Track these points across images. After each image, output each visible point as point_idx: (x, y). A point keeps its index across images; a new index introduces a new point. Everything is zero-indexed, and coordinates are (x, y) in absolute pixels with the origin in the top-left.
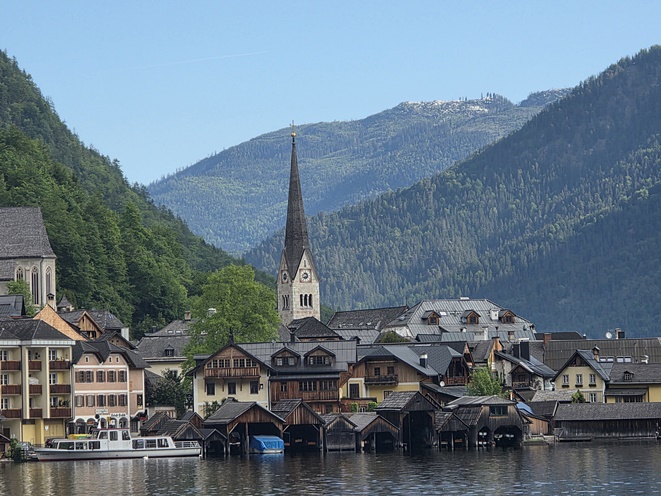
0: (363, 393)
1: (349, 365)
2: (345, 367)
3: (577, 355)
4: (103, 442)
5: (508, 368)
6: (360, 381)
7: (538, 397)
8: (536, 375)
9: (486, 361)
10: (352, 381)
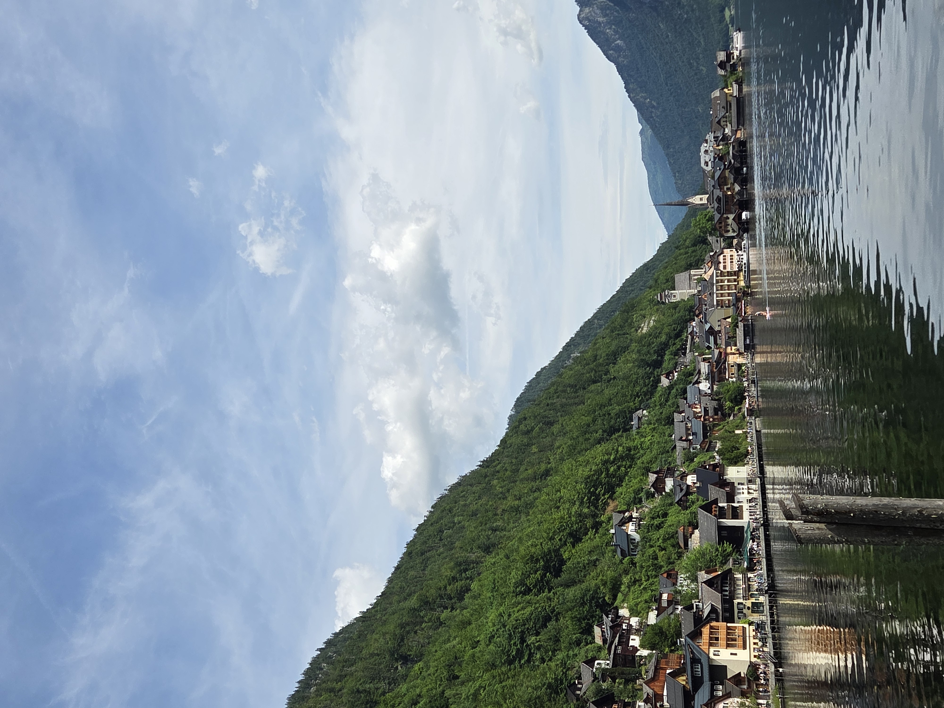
0: (729, 186)
1: (720, 191)
2: (721, 193)
3: (717, 123)
4: (744, 262)
5: (721, 143)
6: (725, 187)
7: (730, 134)
8: (723, 134)
9: (719, 150)
10: (725, 189)
